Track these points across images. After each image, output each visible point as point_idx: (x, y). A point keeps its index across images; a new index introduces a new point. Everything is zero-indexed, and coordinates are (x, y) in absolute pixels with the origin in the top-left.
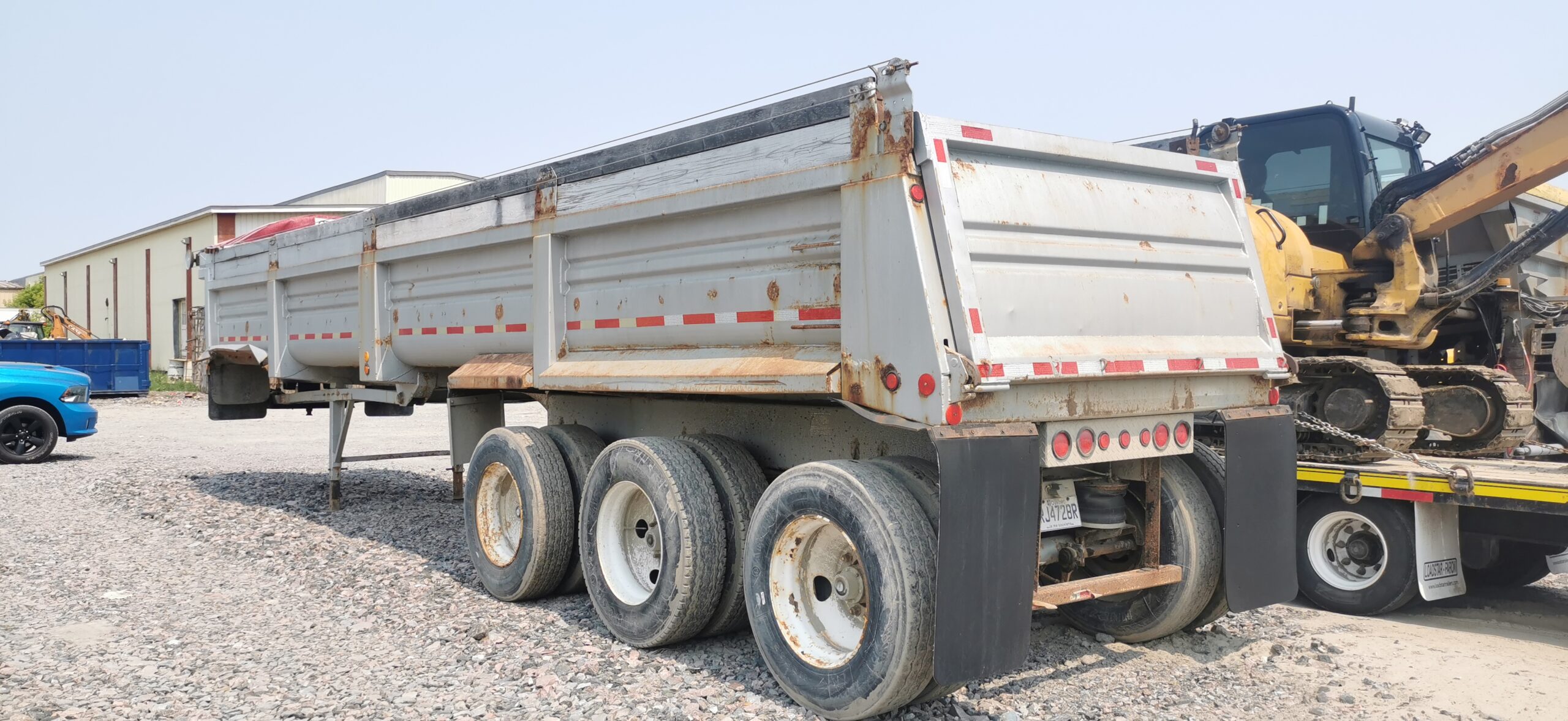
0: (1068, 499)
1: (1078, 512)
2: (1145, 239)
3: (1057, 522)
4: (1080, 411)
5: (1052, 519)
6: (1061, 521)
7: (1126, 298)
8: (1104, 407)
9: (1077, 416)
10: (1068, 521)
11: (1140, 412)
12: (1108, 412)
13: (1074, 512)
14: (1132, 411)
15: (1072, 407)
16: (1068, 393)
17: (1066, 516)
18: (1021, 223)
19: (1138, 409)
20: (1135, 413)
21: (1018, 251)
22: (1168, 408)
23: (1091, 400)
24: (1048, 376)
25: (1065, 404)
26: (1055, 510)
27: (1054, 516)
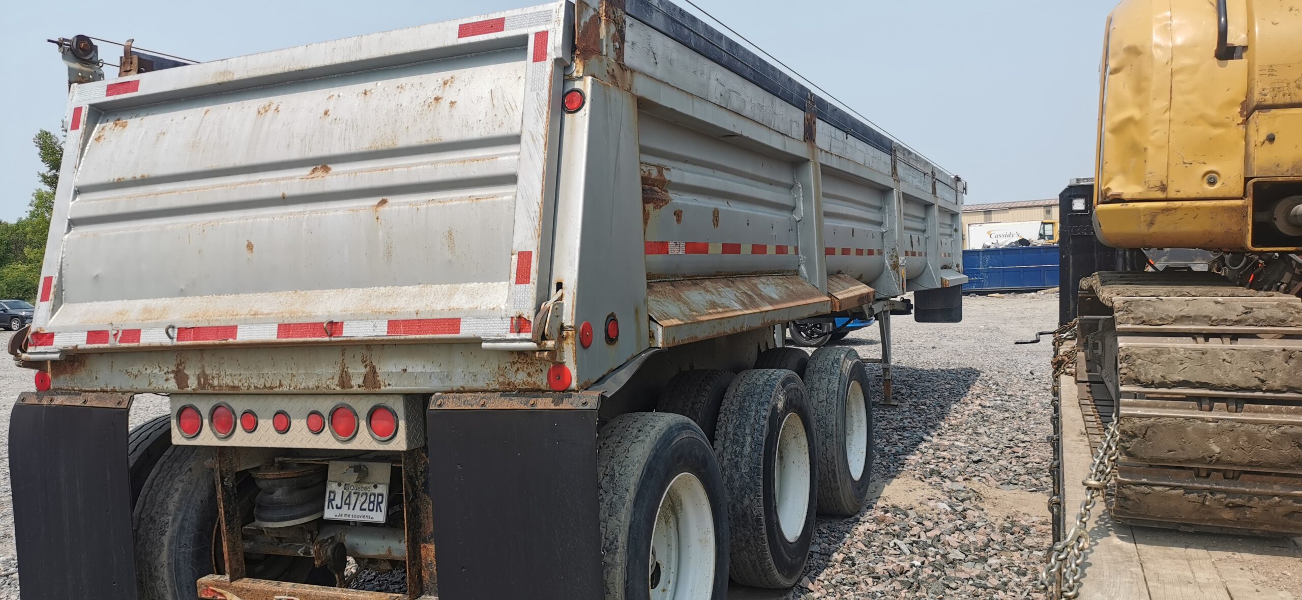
0: (375, 487)
1: (383, 506)
2: (323, 164)
3: (351, 512)
4: (193, 383)
5: (345, 507)
6: (357, 512)
7: (250, 247)
8: (228, 381)
9: (189, 389)
10: (367, 513)
11: (285, 389)
12: (234, 387)
13: (379, 504)
14: (271, 388)
15: (181, 379)
16: (175, 362)
17: (365, 506)
18: (138, 176)
19: (281, 385)
20: (277, 390)
21: (121, 208)
22: (333, 387)
23: (208, 372)
24: (101, 346)
25: (172, 375)
26: (354, 498)
27: (349, 504)
